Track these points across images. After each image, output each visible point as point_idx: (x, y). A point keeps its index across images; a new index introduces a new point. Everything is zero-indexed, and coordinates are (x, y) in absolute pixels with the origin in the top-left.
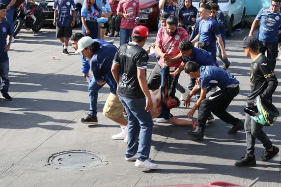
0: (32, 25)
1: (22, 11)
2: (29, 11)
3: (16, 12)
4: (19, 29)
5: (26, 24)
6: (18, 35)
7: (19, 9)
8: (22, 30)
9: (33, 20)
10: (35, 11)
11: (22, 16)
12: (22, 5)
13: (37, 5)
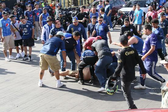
0: (121, 24)
1: (116, 17)
2: (120, 16)
3: (114, 17)
4: (115, 25)
5: (118, 23)
6: (114, 28)
7: (115, 16)
8: (116, 26)
9: (121, 21)
10: (122, 16)
11: (116, 19)
12: (117, 14)
13: (123, 14)
